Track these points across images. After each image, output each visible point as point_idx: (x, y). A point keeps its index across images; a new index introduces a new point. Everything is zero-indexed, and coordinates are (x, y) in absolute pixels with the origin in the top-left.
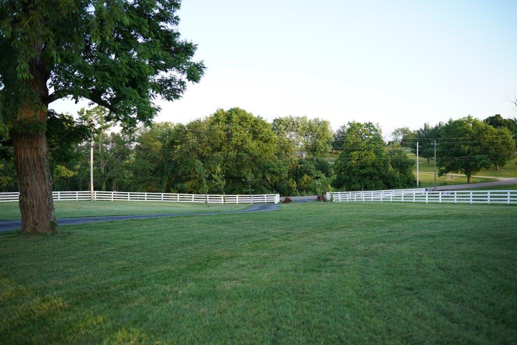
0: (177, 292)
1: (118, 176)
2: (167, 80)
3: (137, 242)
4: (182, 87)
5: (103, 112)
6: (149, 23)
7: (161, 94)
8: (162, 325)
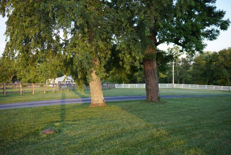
0: (218, 134)
1: (185, 77)
2: (209, 31)
3: (196, 108)
4: (218, 33)
5: (178, 48)
6: (200, 4)
7: (206, 38)
8: (212, 150)
